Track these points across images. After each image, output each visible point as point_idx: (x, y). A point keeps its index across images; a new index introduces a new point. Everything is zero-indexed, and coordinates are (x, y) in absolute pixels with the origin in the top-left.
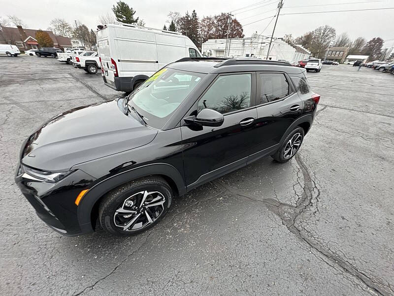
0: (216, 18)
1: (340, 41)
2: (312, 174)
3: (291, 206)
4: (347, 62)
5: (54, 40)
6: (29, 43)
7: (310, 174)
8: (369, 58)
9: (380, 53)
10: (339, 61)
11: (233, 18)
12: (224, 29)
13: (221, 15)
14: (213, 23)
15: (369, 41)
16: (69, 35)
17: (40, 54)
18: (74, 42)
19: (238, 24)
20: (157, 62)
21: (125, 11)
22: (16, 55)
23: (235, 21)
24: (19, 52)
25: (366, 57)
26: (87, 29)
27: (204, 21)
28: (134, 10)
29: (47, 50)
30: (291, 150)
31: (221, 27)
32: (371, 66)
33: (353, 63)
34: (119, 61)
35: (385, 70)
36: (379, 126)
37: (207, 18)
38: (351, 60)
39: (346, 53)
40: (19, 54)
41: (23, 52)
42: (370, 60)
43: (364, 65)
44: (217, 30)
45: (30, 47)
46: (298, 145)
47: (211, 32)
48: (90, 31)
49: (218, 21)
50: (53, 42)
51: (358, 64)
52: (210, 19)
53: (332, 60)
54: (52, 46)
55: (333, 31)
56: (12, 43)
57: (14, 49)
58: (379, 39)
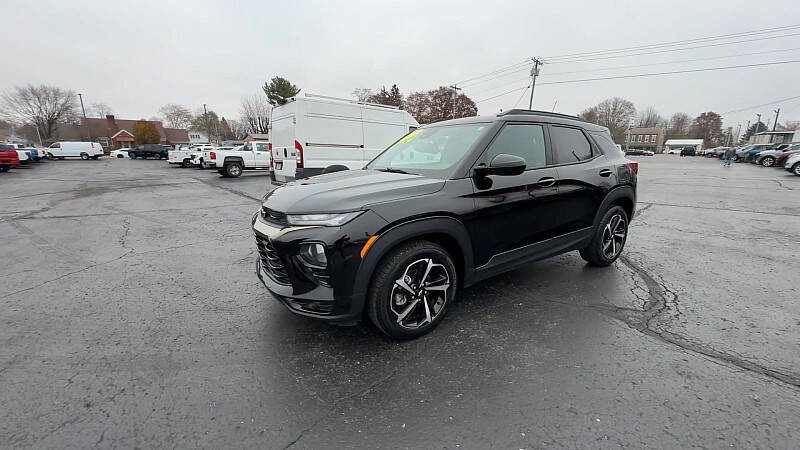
0: (431, 93)
1: (645, 121)
2: (655, 277)
3: (636, 311)
4: (668, 150)
5: (162, 133)
6: (118, 139)
7: (654, 278)
8: (704, 142)
9: (723, 135)
10: (654, 149)
11: (459, 92)
12: (445, 109)
13: (438, 89)
14: (427, 101)
15: (696, 117)
16: (186, 126)
17: (134, 155)
18: (193, 137)
19: (469, 101)
20: (362, 146)
21: (283, 89)
22: (95, 158)
23: (463, 97)
24: (102, 153)
25: (700, 142)
26: (217, 117)
27: (411, 98)
28: (298, 87)
29: (149, 147)
30: (612, 244)
31: (441, 105)
32: (712, 155)
33: (680, 152)
34: (307, 144)
35: (738, 158)
36: (752, 223)
37: (418, 95)
38: (673, 147)
39: (662, 137)
40: (100, 155)
41: (107, 153)
42: (707, 145)
43: (699, 155)
44: (435, 111)
45: (118, 145)
46: (622, 236)
47: (424, 114)
48: (220, 119)
49: (435, 98)
50: (160, 137)
51: (688, 152)
52: (421, 96)
53: (641, 148)
54: (156, 141)
55: (629, 105)
56: (93, 139)
57: (95, 148)
58: (712, 115)
